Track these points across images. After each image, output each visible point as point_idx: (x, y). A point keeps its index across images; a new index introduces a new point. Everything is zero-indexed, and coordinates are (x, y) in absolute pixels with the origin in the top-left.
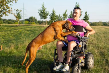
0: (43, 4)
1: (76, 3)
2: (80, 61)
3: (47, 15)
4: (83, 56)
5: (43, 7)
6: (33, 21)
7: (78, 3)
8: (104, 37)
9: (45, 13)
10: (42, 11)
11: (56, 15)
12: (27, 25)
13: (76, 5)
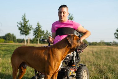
0: (25, 15)
1: (70, 15)
2: (70, 74)
3: (30, 30)
4: (75, 68)
5: (24, 19)
6: (11, 39)
7: (72, 15)
8: (106, 55)
9: (27, 27)
10: (23, 25)
11: (42, 30)
12: (2, 43)
13: (69, 17)
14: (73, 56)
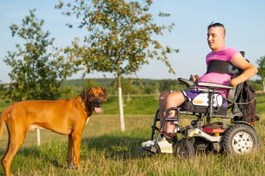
14: (209, 107)
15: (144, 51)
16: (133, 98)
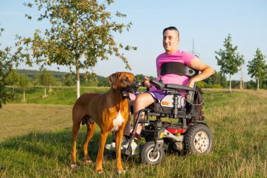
0: (229, 37)
2: (161, 135)
4: (182, 128)
5: (228, 45)
6: (216, 81)
9: (234, 58)
14: (174, 108)
15: (105, 47)
16: (55, 89)
